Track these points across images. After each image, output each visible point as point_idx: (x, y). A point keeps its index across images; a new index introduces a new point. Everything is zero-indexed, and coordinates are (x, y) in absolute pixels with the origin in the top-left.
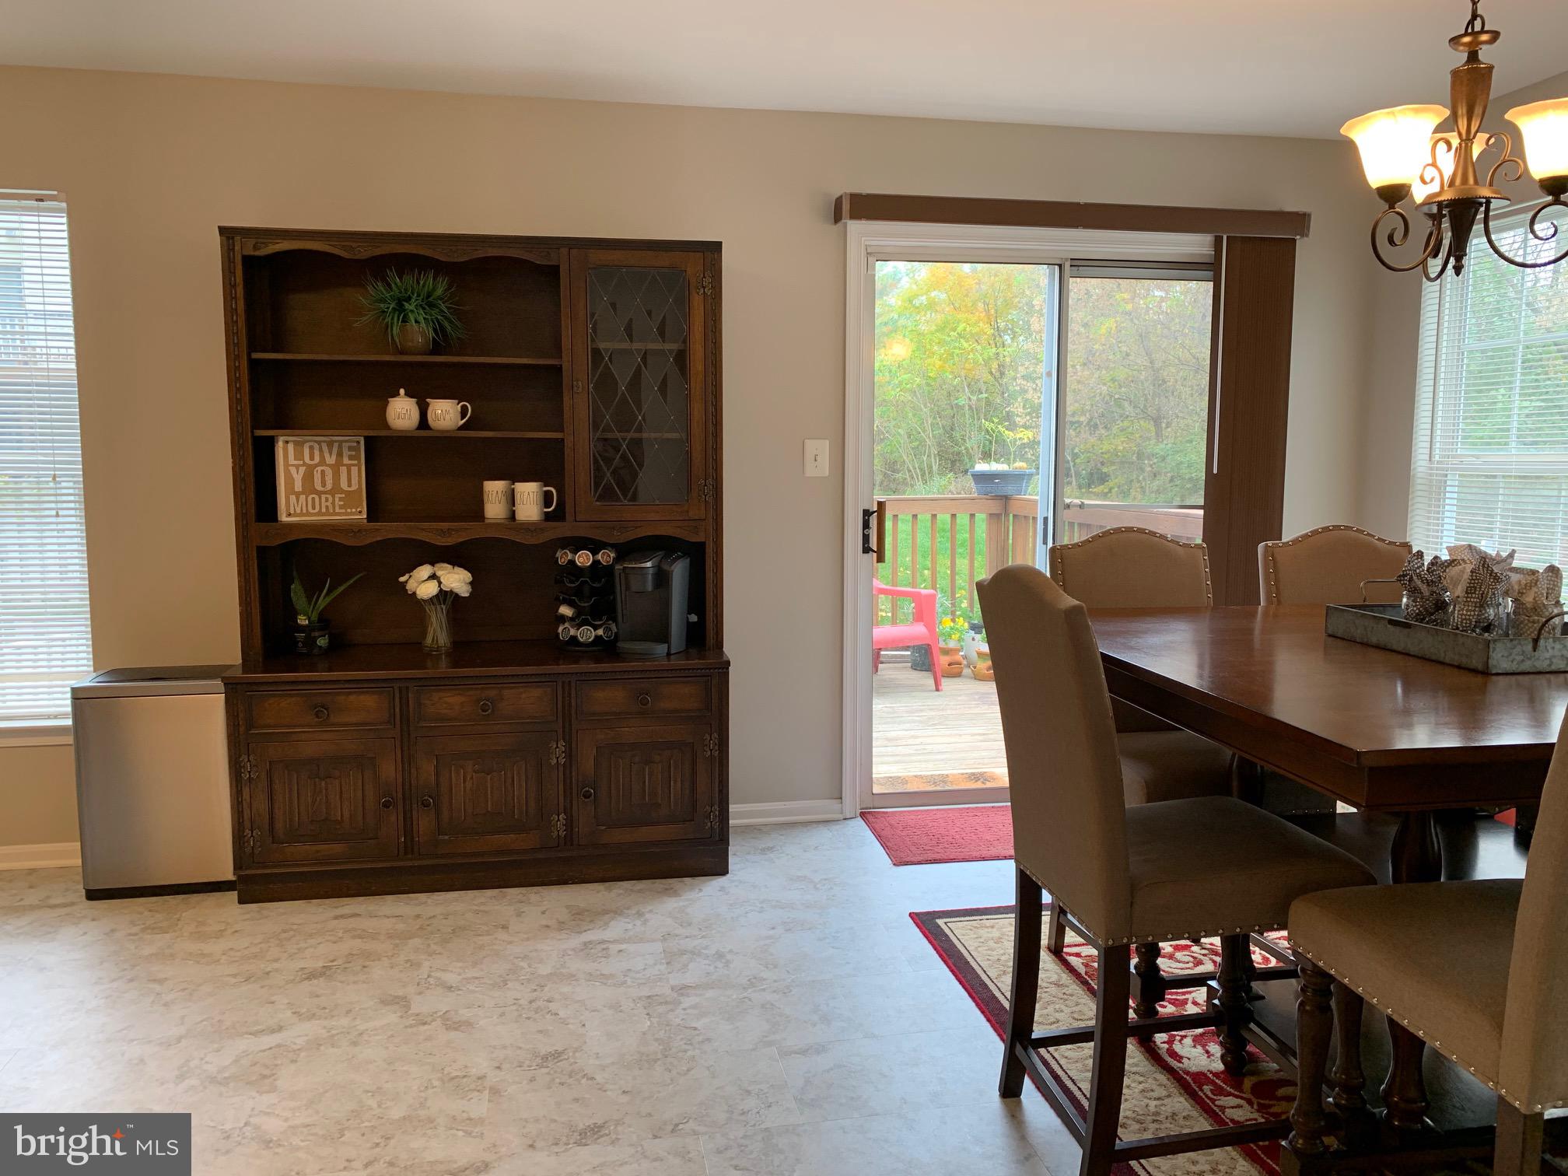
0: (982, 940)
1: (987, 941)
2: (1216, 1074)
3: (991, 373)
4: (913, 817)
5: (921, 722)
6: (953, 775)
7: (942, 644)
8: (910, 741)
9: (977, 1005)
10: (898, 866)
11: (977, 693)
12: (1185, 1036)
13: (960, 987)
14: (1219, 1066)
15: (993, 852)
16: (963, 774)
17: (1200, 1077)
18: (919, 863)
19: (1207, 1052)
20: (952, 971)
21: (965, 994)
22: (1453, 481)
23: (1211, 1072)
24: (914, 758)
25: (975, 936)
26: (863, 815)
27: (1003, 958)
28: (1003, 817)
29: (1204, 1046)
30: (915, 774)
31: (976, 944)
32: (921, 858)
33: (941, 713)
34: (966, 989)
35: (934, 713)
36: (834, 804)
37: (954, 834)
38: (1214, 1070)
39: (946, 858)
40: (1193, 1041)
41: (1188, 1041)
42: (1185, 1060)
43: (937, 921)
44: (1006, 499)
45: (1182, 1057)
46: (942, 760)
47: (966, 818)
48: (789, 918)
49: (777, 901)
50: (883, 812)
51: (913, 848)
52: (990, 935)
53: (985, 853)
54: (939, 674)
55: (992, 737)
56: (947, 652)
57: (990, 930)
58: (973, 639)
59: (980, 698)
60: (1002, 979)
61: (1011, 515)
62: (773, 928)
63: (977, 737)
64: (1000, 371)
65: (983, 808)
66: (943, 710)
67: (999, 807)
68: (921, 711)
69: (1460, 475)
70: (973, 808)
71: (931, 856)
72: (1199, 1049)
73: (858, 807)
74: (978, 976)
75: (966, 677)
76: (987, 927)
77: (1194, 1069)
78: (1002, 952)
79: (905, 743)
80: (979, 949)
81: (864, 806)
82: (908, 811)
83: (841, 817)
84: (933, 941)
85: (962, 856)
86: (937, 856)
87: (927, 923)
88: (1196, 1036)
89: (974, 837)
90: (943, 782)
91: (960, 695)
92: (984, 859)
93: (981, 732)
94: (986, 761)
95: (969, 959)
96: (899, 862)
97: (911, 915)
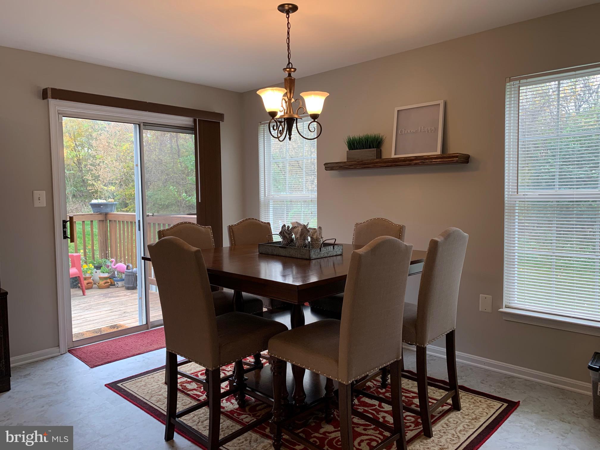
0: (138, 387)
1: (141, 387)
2: (237, 409)
3: (74, 163)
4: (93, 347)
5: (81, 309)
6: (104, 328)
7: (84, 276)
8: (79, 318)
9: (145, 411)
10: (93, 368)
11: (102, 294)
12: (223, 400)
13: (136, 407)
14: (237, 406)
15: (131, 353)
16: (107, 327)
17: (232, 412)
18: (102, 365)
19: (232, 403)
20: (130, 402)
21: (139, 409)
22: (271, 203)
23: (235, 409)
24: (83, 324)
25: (135, 386)
26: (70, 351)
27: (149, 391)
28: (131, 340)
29: (230, 401)
30: (86, 330)
31: (137, 389)
32: (102, 363)
33: (89, 304)
34: (139, 407)
35: (85, 305)
36: (56, 349)
37: (113, 350)
38: (236, 408)
39: (113, 360)
40: (226, 401)
41: (224, 401)
42: (225, 408)
43: (118, 385)
44: (106, 214)
45: (224, 407)
46: (96, 323)
47: (116, 343)
48: (49, 401)
49: (40, 395)
50: (79, 348)
51: (97, 359)
52: (141, 384)
53: (128, 355)
54: (84, 288)
55: (114, 310)
56: (85, 279)
57: (140, 382)
58: (96, 272)
59: (103, 296)
60: (152, 399)
61: (108, 221)
62: (43, 407)
63: (108, 311)
64: (78, 162)
65: (121, 338)
66: (89, 303)
67: (128, 336)
68: (80, 305)
69: (273, 201)
70: (117, 339)
71: (106, 361)
72: (229, 403)
73: (67, 348)
74: (142, 401)
75: (94, 288)
76: (139, 382)
77: (229, 410)
78: (148, 389)
79: (76, 319)
80: (139, 391)
81: (70, 347)
82: (90, 345)
83: (60, 354)
84: (118, 392)
85: (119, 358)
86: (109, 360)
87: (113, 386)
88: (226, 399)
89: (122, 350)
90: (100, 331)
91: (95, 296)
92: (128, 357)
93: (109, 309)
94: (115, 320)
95: (136, 395)
96: (92, 367)
97: (105, 385)
